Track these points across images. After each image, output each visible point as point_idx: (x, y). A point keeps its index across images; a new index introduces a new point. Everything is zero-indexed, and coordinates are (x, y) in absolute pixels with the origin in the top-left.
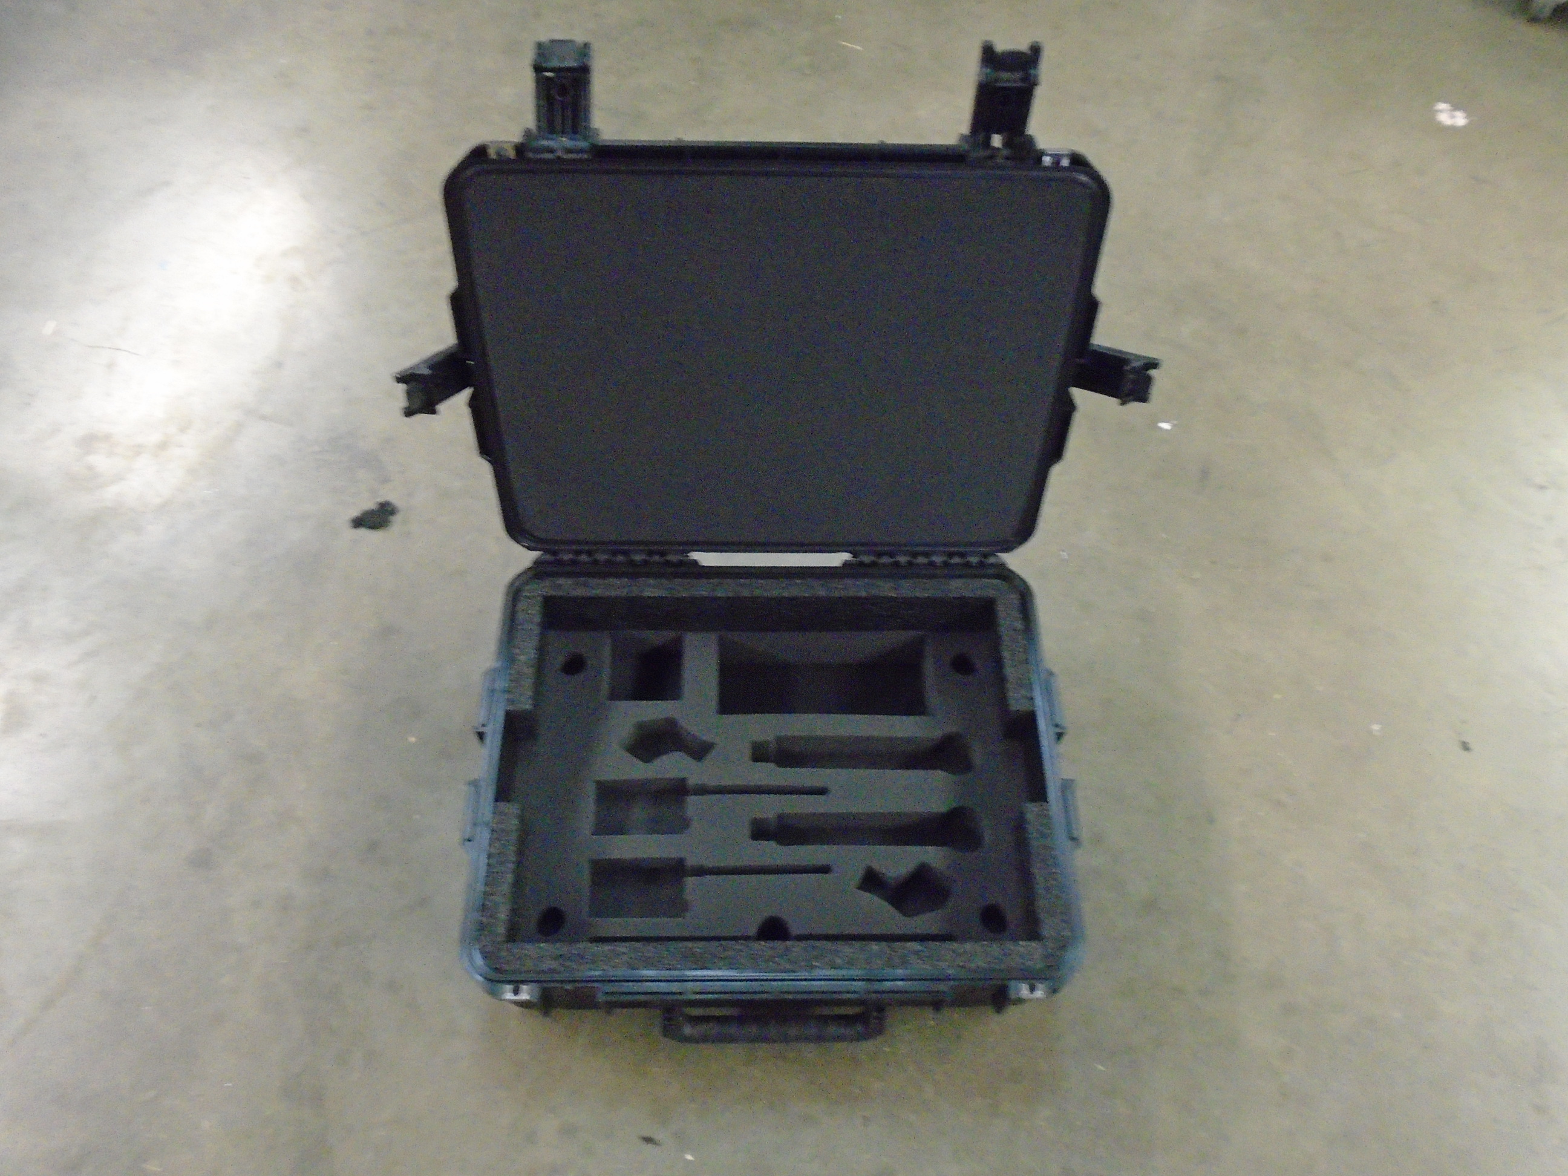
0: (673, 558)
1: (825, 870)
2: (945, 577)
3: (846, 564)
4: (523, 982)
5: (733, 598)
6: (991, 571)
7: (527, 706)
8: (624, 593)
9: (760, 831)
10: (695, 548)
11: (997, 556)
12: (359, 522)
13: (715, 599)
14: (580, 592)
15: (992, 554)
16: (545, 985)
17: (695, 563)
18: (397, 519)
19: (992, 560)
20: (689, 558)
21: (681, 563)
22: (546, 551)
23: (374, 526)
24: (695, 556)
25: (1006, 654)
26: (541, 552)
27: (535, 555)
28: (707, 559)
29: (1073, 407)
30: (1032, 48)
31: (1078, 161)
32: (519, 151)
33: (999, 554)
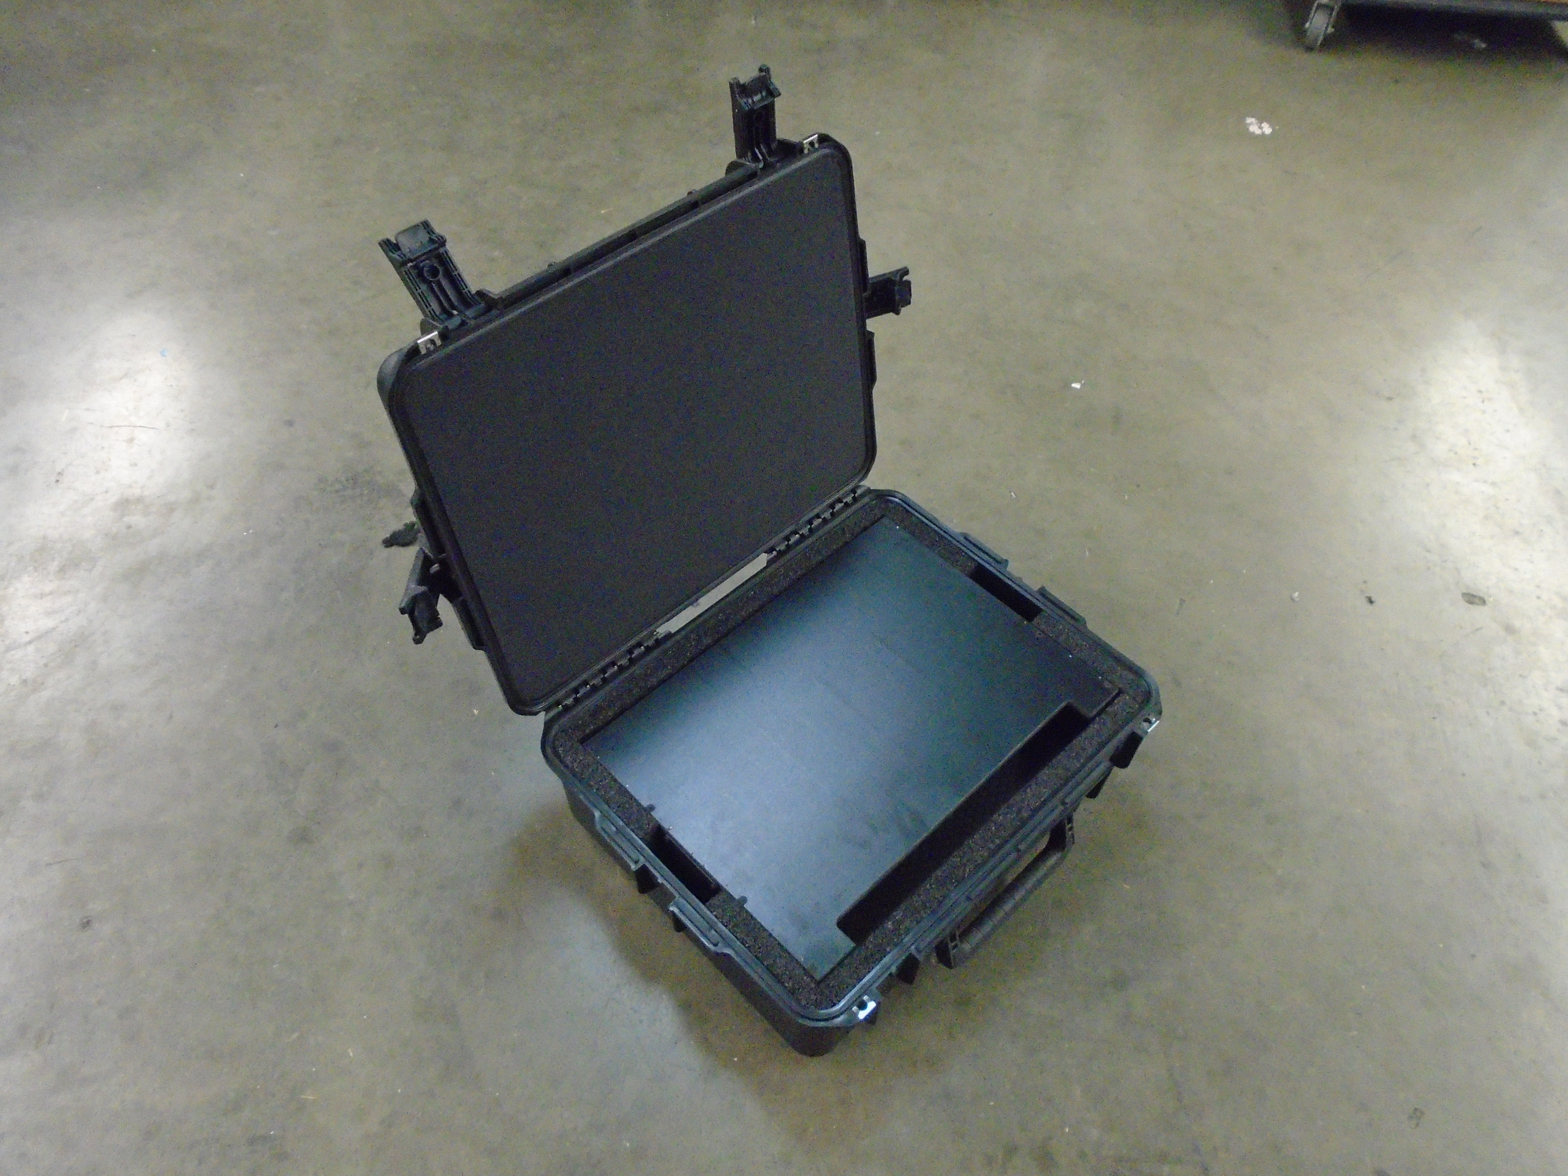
0: (648, 642)
10: (656, 626)
16: (877, 985)
19: (859, 491)
21: (657, 640)
22: (549, 708)
26: (544, 711)
28: (675, 624)
29: (872, 334)
30: (761, 70)
31: (824, 139)
32: (444, 336)
33: (862, 483)
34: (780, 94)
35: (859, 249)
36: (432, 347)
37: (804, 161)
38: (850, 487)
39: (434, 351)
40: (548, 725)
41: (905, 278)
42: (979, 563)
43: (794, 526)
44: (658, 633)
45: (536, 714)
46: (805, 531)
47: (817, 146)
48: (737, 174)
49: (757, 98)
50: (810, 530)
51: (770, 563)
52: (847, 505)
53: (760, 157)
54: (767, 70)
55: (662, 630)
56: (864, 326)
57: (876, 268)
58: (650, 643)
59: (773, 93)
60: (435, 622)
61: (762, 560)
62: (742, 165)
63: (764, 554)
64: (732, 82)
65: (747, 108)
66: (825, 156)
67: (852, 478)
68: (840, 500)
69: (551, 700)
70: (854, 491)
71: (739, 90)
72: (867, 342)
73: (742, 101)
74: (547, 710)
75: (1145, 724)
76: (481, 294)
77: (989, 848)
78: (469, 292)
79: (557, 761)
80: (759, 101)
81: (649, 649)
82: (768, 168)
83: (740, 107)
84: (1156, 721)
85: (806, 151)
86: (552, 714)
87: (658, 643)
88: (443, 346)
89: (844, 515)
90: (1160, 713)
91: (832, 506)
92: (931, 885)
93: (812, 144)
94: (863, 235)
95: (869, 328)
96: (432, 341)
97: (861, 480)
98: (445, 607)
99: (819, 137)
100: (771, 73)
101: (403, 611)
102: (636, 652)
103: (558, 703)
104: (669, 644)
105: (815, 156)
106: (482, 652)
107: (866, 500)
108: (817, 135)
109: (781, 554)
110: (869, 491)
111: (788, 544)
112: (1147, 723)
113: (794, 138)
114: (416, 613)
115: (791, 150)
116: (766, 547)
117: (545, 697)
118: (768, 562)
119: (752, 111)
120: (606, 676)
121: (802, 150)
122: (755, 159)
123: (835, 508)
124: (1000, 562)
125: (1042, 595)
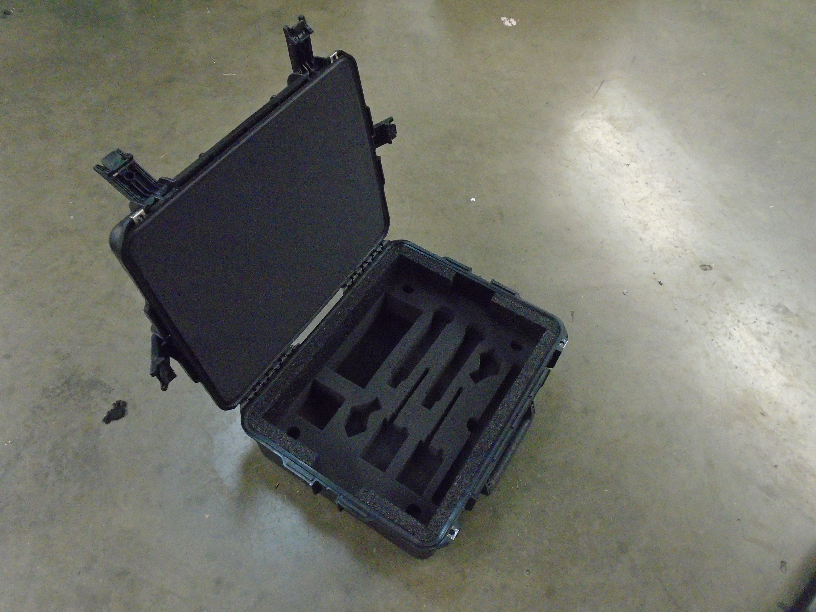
1: (460, 391)
7: (315, 455)
9: (429, 403)
10: (291, 341)
12: (108, 419)
15: (383, 241)
17: (299, 346)
18: (129, 408)
19: (384, 244)
20: (294, 346)
21: (293, 350)
22: (242, 401)
23: (118, 417)
26: (239, 405)
27: (238, 409)
28: (300, 340)
29: (379, 157)
30: (300, 19)
31: (340, 53)
32: (147, 211)
33: (384, 240)
34: (313, 32)
35: (367, 112)
36: (141, 219)
37: (331, 68)
38: (379, 242)
39: (143, 222)
40: (243, 412)
41: (392, 123)
42: (457, 273)
43: (354, 270)
44: (292, 346)
45: (234, 407)
46: (360, 271)
47: (337, 58)
48: (297, 83)
49: (300, 36)
50: (363, 270)
51: (345, 293)
52: (379, 252)
53: (307, 69)
54: (303, 18)
55: (295, 343)
56: (375, 153)
57: (377, 119)
58: (289, 352)
59: (309, 32)
60: (172, 375)
61: (340, 293)
62: (298, 76)
63: (341, 289)
64: (285, 28)
65: (296, 43)
66: (342, 63)
67: (379, 237)
68: (375, 251)
69: (242, 397)
70: (381, 244)
71: (290, 32)
72: (377, 162)
73: (293, 38)
74: (241, 403)
75: (561, 344)
76: (163, 181)
77: (498, 430)
78: (155, 181)
79: (253, 432)
80: (302, 38)
81: (290, 356)
82: (312, 75)
83: (292, 42)
84: (566, 342)
85: (332, 62)
86: (244, 405)
87: (294, 351)
88: (148, 217)
89: (379, 259)
90: (567, 337)
91: (372, 255)
92: (472, 457)
93: (334, 57)
94: (368, 103)
95: (378, 154)
96: (141, 216)
97: (384, 238)
98: (174, 364)
99: (337, 53)
100: (307, 20)
101: (153, 375)
102: (283, 359)
103: (245, 398)
104: (300, 350)
105: (338, 63)
106: (199, 383)
107: (389, 247)
108: (336, 52)
109: (350, 287)
110: (389, 242)
111: (353, 281)
112: (562, 344)
113: (324, 55)
114: (161, 373)
115: (323, 63)
116: (342, 284)
117: (238, 396)
118: (344, 293)
119: (299, 44)
120: (269, 377)
121: (330, 62)
122: (304, 71)
123: (373, 256)
124: (467, 270)
125: (493, 284)
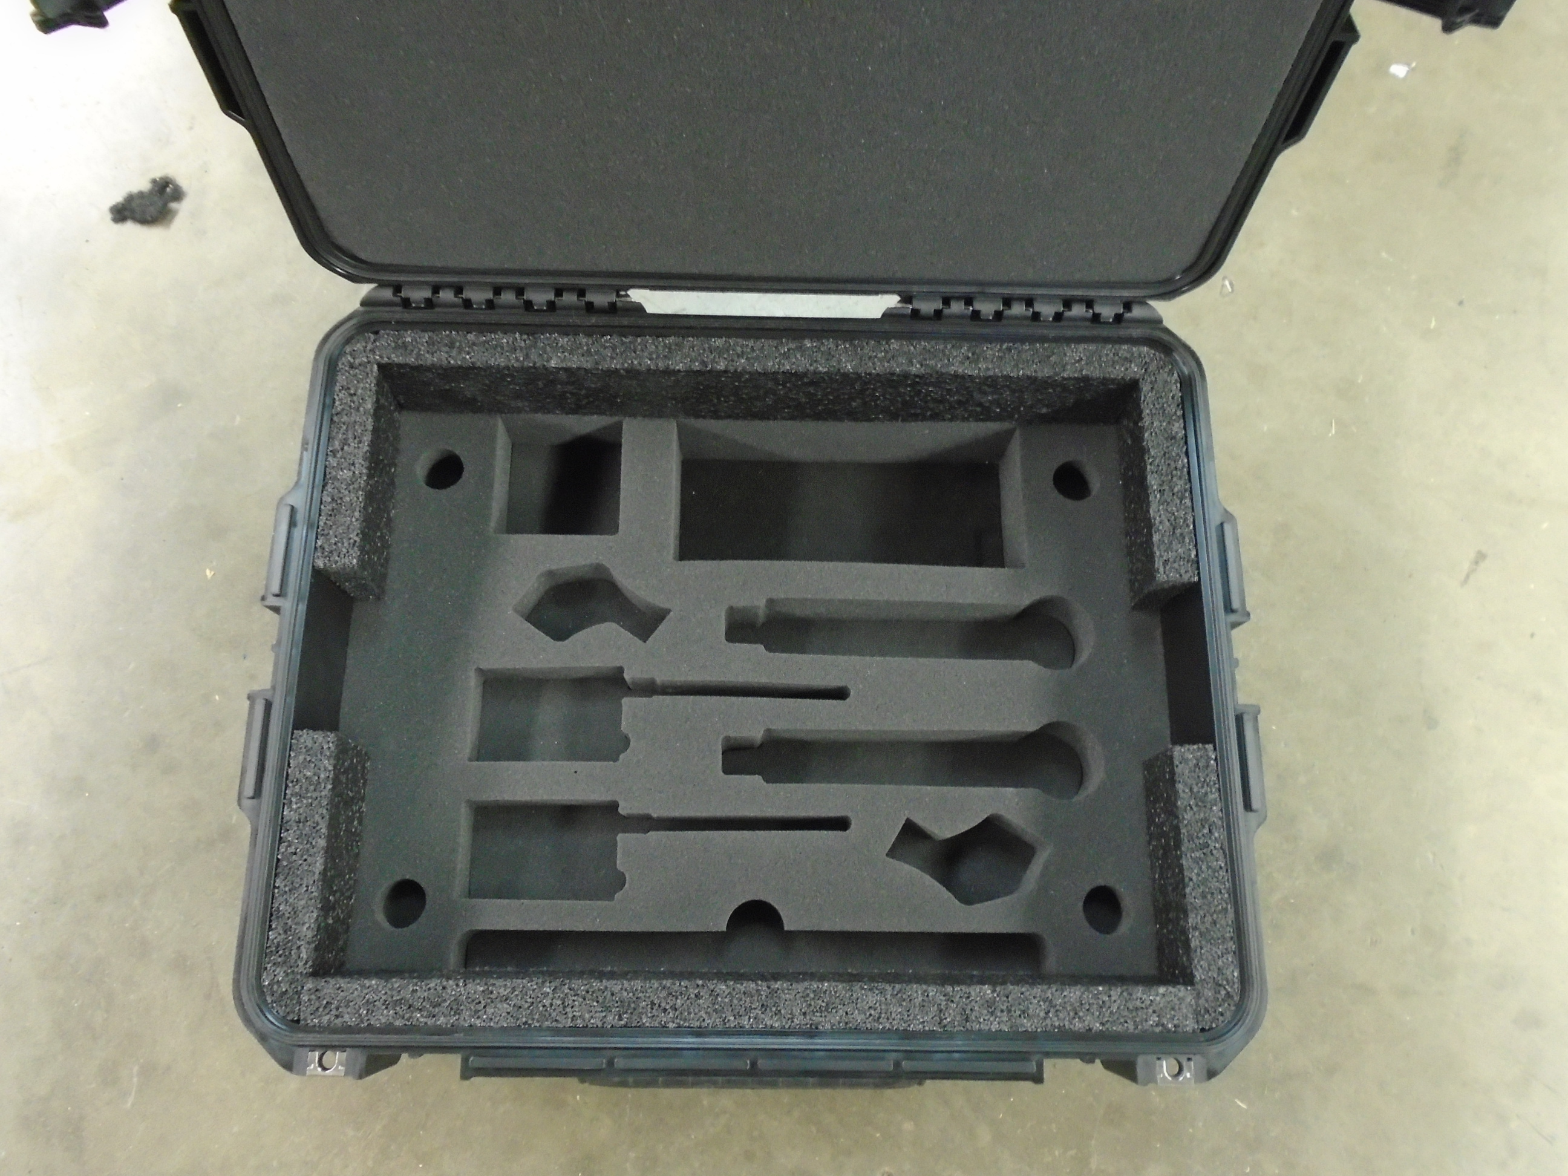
0: (600, 299)
1: (840, 824)
2: (1057, 340)
3: (889, 315)
4: (334, 1048)
5: (699, 373)
6: (1136, 332)
7: (351, 560)
8: (515, 360)
10: (637, 282)
11: (1150, 306)
12: (122, 213)
13: (668, 372)
14: (441, 357)
15: (1142, 302)
16: (375, 1052)
17: (639, 309)
18: (183, 209)
19: (1137, 312)
20: (628, 299)
21: (614, 309)
22: (382, 284)
23: (147, 220)
24: (637, 295)
25: (1153, 481)
26: (376, 285)
27: (365, 289)
28: (658, 302)
33: (1152, 303)
38: (1127, 296)
44: (627, 296)
51: (887, 317)
52: (1097, 318)
61: (876, 305)
63: (894, 296)
67: (1142, 286)
68: (1089, 303)
70: (1128, 306)
90: (1211, 1074)
91: (1068, 303)
97: (1151, 297)
109: (917, 316)
110: (1152, 322)
118: (886, 313)
123: (1070, 309)
124: (1229, 609)
125: (1239, 719)
